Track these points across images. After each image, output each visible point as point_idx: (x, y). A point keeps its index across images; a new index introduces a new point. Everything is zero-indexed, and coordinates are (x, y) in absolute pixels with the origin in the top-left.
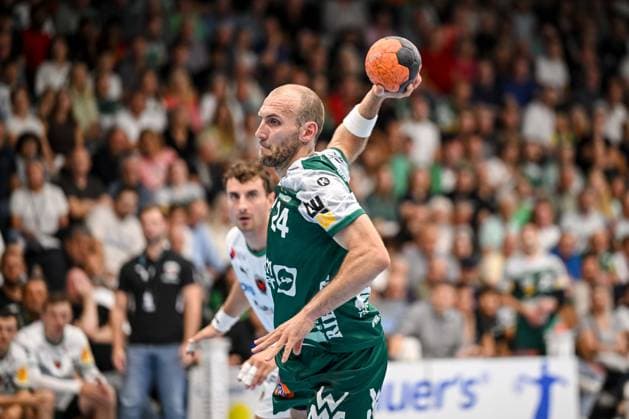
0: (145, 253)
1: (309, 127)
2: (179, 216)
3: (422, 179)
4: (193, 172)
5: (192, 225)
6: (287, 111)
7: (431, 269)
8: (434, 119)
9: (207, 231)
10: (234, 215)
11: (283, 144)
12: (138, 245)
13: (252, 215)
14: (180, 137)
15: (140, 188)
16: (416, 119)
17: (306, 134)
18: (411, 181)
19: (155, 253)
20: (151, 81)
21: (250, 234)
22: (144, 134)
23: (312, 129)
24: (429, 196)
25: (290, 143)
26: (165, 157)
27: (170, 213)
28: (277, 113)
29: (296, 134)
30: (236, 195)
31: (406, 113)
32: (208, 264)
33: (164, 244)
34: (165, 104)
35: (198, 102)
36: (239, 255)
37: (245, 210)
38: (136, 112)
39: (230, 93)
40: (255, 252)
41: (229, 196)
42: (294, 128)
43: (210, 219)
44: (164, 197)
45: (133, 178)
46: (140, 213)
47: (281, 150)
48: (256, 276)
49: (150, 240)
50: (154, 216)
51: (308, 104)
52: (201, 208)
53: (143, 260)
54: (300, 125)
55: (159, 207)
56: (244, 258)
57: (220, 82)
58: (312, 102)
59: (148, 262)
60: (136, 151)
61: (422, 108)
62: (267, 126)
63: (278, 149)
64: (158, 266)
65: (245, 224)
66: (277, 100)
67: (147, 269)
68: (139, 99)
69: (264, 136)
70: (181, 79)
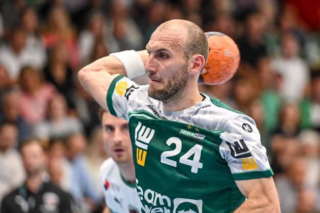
0: (25, 185)
1: (196, 59)
2: (58, 149)
3: (292, 113)
4: (71, 107)
5: (71, 157)
6: (175, 44)
7: (300, 199)
8: (303, 55)
9: (84, 163)
10: (109, 147)
11: (174, 78)
12: (18, 177)
13: (127, 147)
14: (59, 73)
15: (20, 123)
16: (286, 56)
17: (194, 67)
18: (281, 116)
19: (35, 184)
20: (31, 19)
21: (124, 165)
22: (25, 70)
23: (200, 62)
24: (299, 130)
25: (180, 77)
26: (44, 93)
27: (49, 146)
28: (165, 48)
29: (185, 67)
30: (111, 128)
31: (277, 50)
32: (86, 195)
33: (44, 176)
34: (44, 41)
35: (76, 40)
36: (113, 185)
37: (120, 142)
38: (17, 49)
39: (107, 30)
40: (130, 183)
41: (104, 129)
42: (182, 61)
43: (87, 152)
44: (43, 131)
45: (14, 113)
46: (20, 147)
47: (173, 83)
48: (130, 206)
49: (30, 172)
50: (34, 149)
51: (194, 37)
52: (79, 141)
53: (23, 191)
54: (188, 58)
55: (38, 140)
56: (118, 189)
57: (97, 20)
58: (198, 36)
59: (28, 193)
60: (17, 87)
61: (292, 45)
62: (156, 60)
63: (169, 82)
64: (37, 197)
65: (119, 156)
66: (165, 35)
67: (27, 199)
68: (19, 37)
69: (153, 69)
70: (60, 17)
